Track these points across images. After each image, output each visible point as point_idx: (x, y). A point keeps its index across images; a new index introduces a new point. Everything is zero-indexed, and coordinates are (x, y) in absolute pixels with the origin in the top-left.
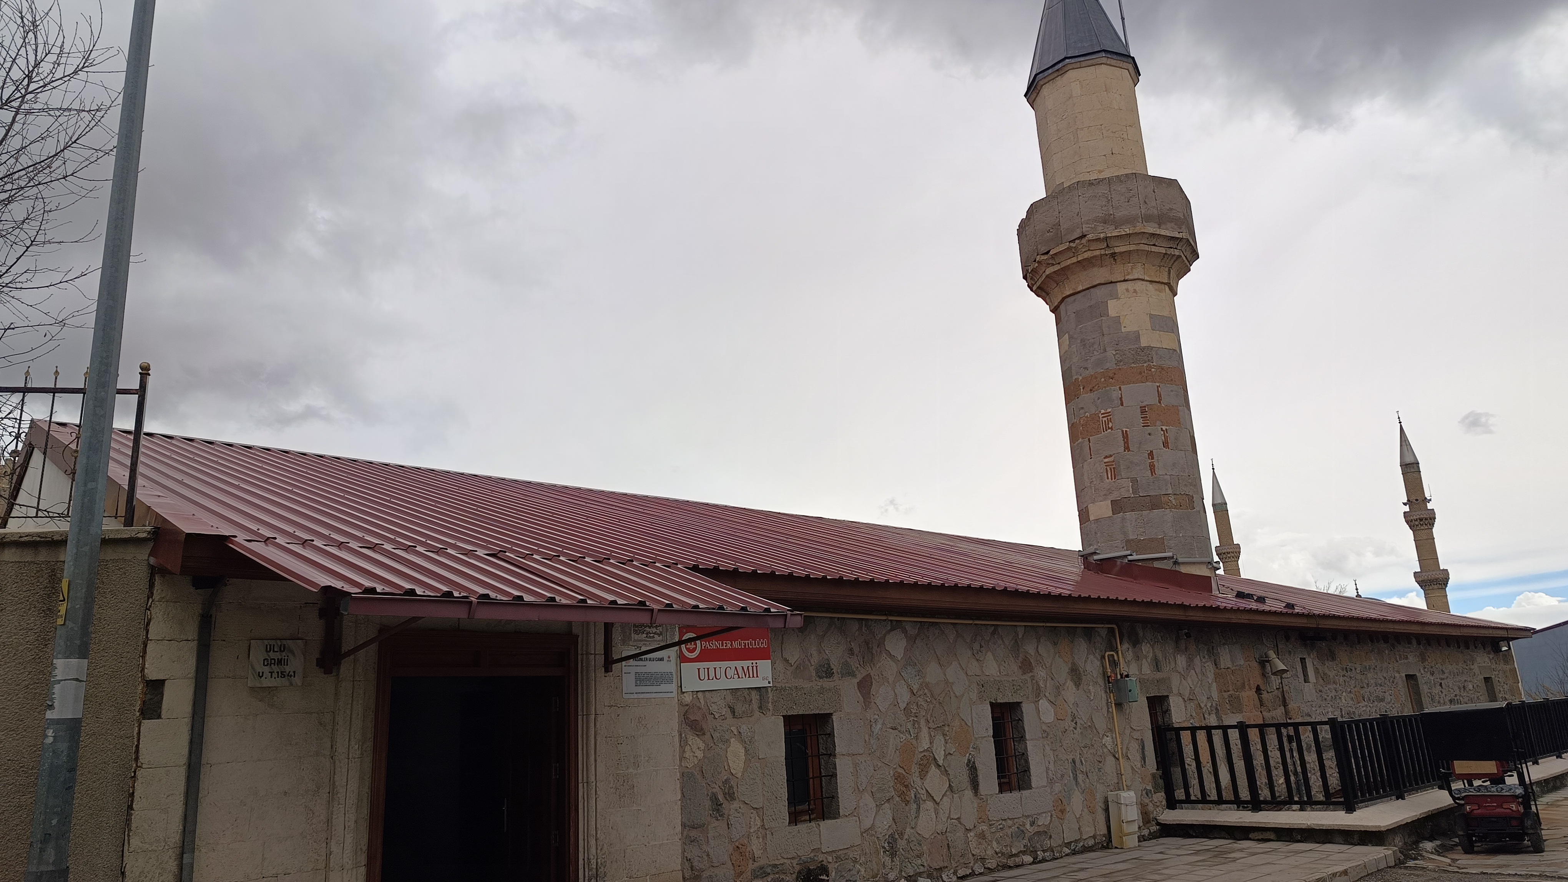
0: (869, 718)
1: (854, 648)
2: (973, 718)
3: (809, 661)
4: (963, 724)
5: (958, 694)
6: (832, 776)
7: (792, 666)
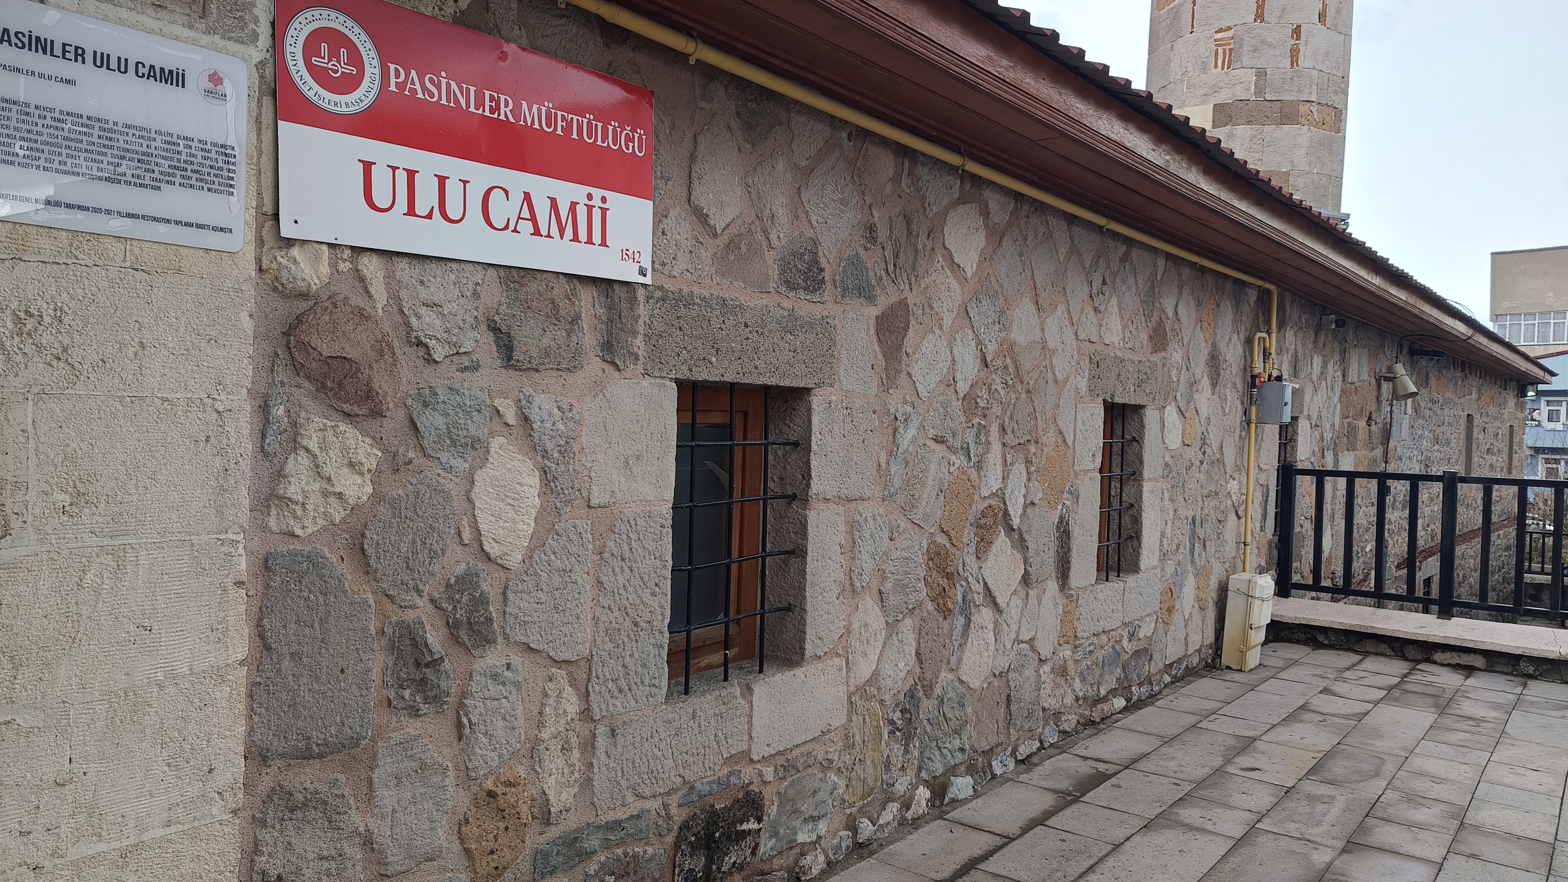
0: (892, 411)
1: (878, 225)
2: (1077, 429)
3: (765, 233)
4: (1060, 440)
5: (1059, 376)
6: (791, 553)
7: (715, 235)
